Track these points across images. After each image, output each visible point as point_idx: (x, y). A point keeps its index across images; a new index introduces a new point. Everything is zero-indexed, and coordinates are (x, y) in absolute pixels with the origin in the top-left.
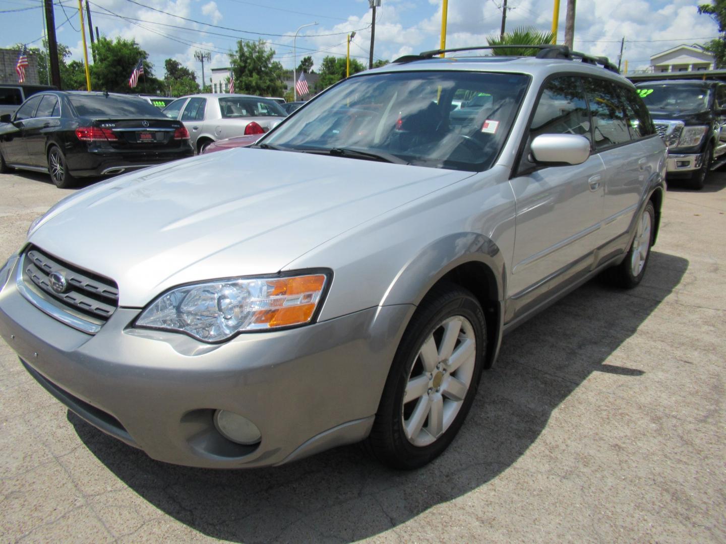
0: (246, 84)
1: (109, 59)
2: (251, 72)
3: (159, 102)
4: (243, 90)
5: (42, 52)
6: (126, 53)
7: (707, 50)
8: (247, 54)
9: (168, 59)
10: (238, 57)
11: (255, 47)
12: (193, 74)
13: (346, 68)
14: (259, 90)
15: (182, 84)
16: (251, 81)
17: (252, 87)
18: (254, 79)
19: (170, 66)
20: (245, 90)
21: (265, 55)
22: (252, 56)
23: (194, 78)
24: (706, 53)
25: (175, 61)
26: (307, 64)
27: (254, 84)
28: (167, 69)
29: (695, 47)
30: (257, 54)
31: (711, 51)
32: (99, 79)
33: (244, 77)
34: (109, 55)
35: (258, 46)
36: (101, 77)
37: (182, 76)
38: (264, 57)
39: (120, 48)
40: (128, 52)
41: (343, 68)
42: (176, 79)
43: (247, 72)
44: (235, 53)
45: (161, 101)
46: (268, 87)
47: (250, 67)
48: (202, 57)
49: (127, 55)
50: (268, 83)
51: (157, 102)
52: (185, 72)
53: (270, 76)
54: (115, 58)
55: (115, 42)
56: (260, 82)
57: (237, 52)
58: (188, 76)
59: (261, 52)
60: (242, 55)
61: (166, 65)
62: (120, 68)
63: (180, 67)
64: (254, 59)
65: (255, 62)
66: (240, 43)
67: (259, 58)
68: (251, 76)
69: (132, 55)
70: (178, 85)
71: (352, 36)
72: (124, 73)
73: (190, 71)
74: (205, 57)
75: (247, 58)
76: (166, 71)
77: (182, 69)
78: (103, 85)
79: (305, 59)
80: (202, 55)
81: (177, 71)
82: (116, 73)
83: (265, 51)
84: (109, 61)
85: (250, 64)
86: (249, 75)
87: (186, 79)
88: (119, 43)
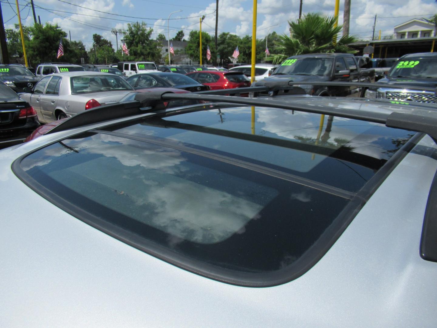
0: (134, 52)
1: (40, 38)
2: (137, 43)
3: (64, 69)
4: (132, 55)
5: (15, 31)
6: (52, 34)
7: (431, 22)
8: (134, 32)
9: (95, 34)
10: (128, 34)
11: (140, 27)
12: (110, 43)
13: (200, 40)
14: (143, 56)
15: (103, 49)
16: (137, 50)
17: (138, 54)
18: (139, 48)
19: (96, 38)
20: (134, 55)
21: (147, 32)
22: (138, 33)
23: (111, 46)
24: (430, 24)
25: (99, 35)
26: (180, 35)
27: (139, 51)
28: (94, 40)
29: (422, 20)
30: (141, 32)
31: (433, 23)
32: (34, 51)
33: (132, 47)
34: (40, 35)
35: (142, 26)
36: (36, 50)
37: (104, 44)
38: (145, 33)
39: (47, 30)
40: (53, 33)
41: (198, 39)
42: (100, 46)
43: (135, 44)
44: (126, 32)
45: (66, 68)
46: (149, 53)
47: (137, 40)
48: (116, 32)
49: (52, 35)
50: (148, 50)
51: (62, 69)
52: (106, 42)
53: (150, 46)
54: (44, 37)
55: (44, 26)
56: (143, 50)
57: (128, 31)
58: (107, 44)
59: (144, 30)
60: (132, 33)
61: (94, 38)
62: (48, 44)
63: (102, 39)
64: (139, 35)
65: (139, 37)
66: (129, 25)
67: (143, 34)
68: (137, 46)
69: (56, 34)
70: (101, 50)
71: (203, 19)
72: (51, 47)
73: (109, 41)
74: (118, 32)
75: (135, 35)
76: (93, 41)
77: (103, 40)
78: (37, 55)
79: (179, 32)
80: (116, 31)
81: (100, 41)
82: (45, 47)
83: (146, 30)
84: (41, 39)
85: (136, 38)
86: (136, 45)
87: (106, 47)
88: (47, 26)
